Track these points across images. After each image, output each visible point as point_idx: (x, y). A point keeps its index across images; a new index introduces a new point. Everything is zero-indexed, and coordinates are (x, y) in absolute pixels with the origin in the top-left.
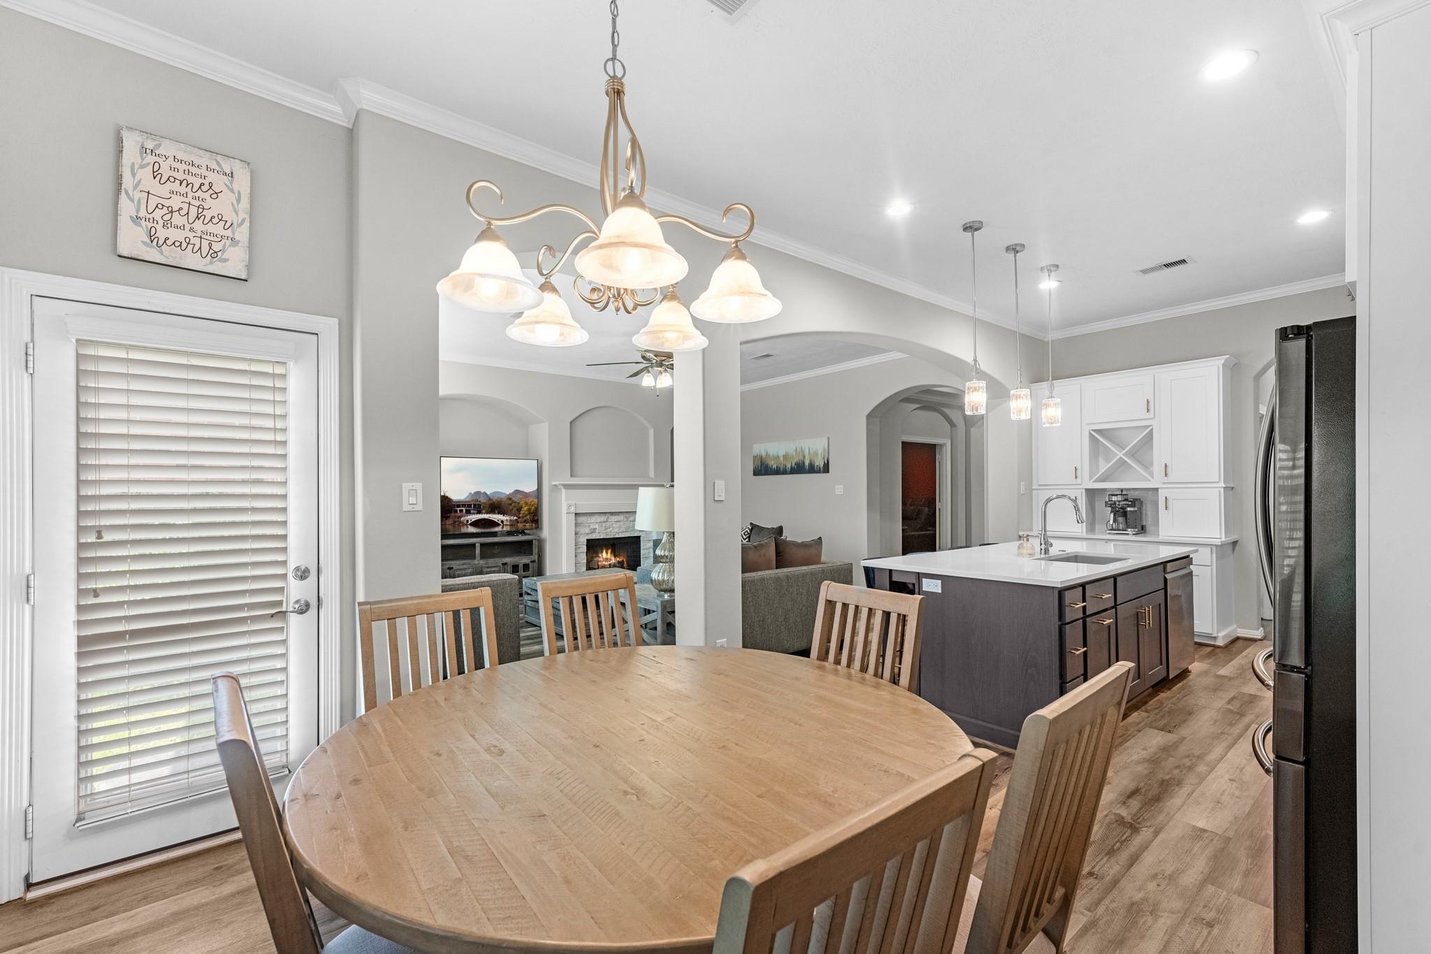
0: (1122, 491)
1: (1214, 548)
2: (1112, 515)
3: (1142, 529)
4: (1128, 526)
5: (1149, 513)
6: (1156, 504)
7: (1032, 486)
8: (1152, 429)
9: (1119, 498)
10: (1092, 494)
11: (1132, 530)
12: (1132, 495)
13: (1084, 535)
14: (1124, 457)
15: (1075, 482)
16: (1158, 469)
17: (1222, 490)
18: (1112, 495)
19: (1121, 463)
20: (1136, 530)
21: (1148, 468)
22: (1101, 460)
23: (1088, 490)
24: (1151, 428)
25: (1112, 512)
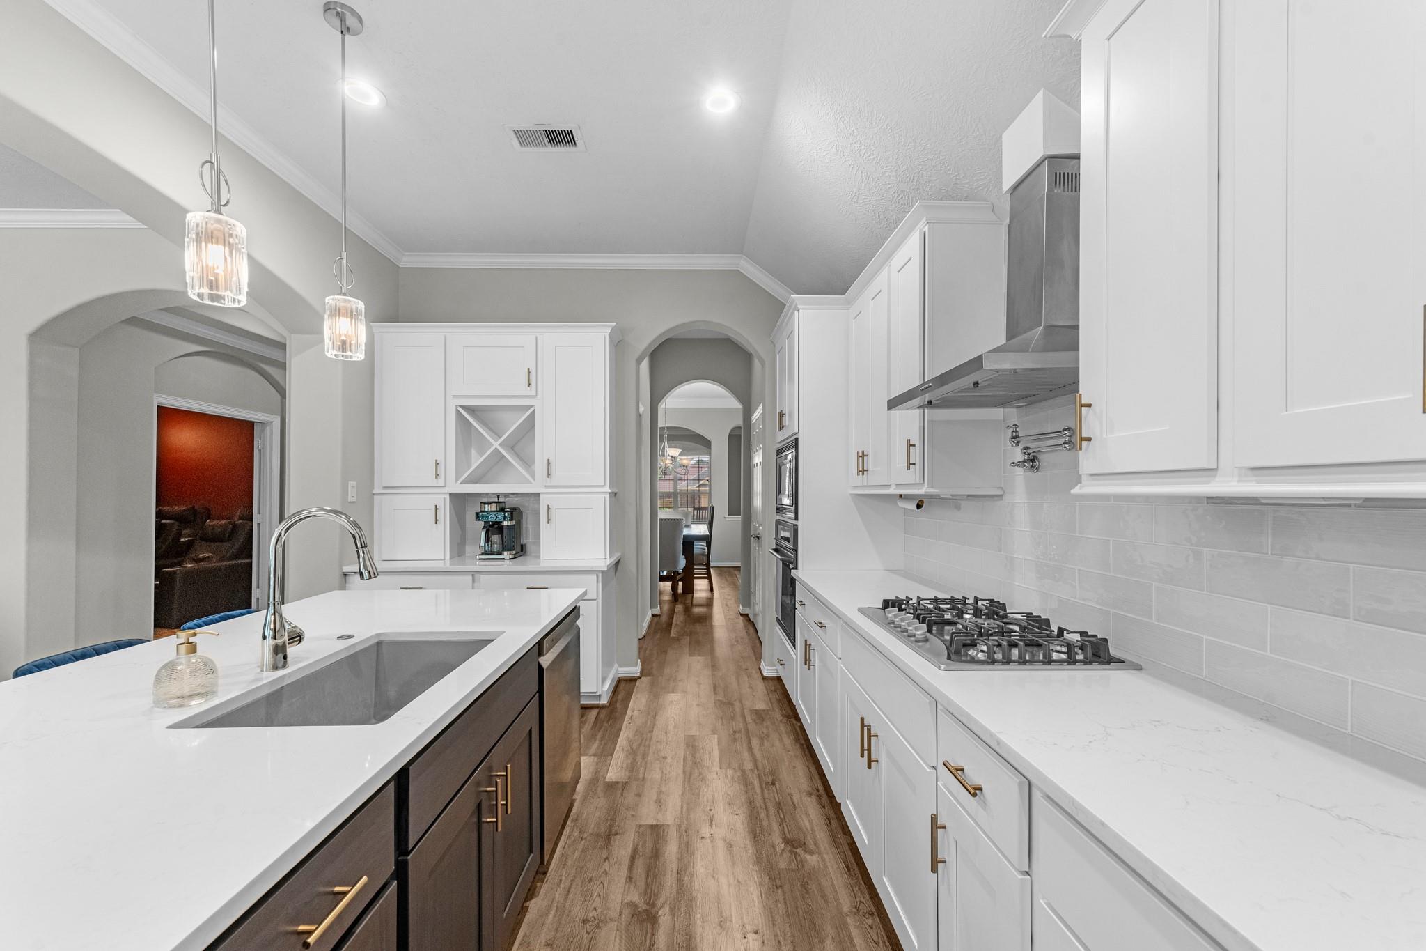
0: (498, 497)
1: (600, 575)
2: (483, 534)
3: (522, 550)
4: (504, 548)
5: (530, 527)
6: (538, 513)
7: (372, 486)
8: (534, 411)
9: (494, 507)
10: (458, 500)
11: (509, 552)
12: (510, 503)
13: (448, 566)
14: (500, 449)
15: (434, 482)
16: (539, 467)
17: (607, 496)
18: (485, 503)
19: (498, 458)
20: (514, 552)
21: (530, 466)
22: (474, 452)
23: (454, 496)
24: (532, 410)
25: (484, 527)
